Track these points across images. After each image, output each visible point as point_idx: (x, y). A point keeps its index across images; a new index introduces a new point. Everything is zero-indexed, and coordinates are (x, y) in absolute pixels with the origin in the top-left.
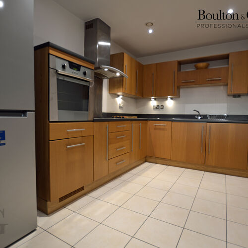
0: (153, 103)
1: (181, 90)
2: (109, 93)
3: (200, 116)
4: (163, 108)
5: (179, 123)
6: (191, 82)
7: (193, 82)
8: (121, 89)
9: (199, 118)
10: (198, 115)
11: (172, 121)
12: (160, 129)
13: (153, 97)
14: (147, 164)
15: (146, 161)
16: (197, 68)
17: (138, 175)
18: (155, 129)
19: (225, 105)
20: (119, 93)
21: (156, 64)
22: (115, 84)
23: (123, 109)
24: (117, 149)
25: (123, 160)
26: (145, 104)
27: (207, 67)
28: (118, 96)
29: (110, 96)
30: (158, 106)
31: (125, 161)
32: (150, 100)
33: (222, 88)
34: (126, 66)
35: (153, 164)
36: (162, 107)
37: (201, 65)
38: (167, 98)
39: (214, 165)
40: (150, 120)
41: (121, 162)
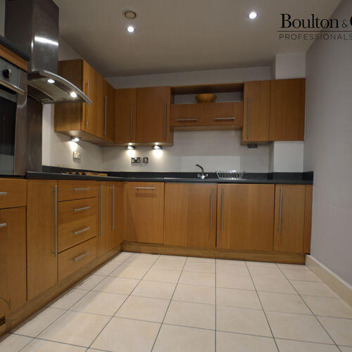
0: (131, 153)
1: (176, 135)
2: (55, 131)
3: (205, 174)
4: (147, 162)
5: (176, 185)
6: (191, 121)
7: (195, 121)
8: (79, 124)
9: (203, 177)
10: (201, 174)
11: (165, 182)
12: (145, 195)
13: (130, 144)
14: (124, 255)
15: (122, 251)
16: (199, 101)
17: (112, 276)
18: (138, 195)
19: (238, 158)
20: (73, 133)
21: (137, 89)
22: (67, 114)
23: (79, 162)
24: (74, 231)
25: (85, 253)
26: (117, 156)
27: (213, 100)
28: (72, 138)
29: (56, 137)
30: (139, 158)
31: (88, 253)
32: (126, 148)
33: (233, 133)
34: (86, 84)
35: (136, 254)
36: (146, 160)
37: (205, 96)
38: (154, 146)
39: (228, 248)
40: (128, 181)
41: (82, 256)
